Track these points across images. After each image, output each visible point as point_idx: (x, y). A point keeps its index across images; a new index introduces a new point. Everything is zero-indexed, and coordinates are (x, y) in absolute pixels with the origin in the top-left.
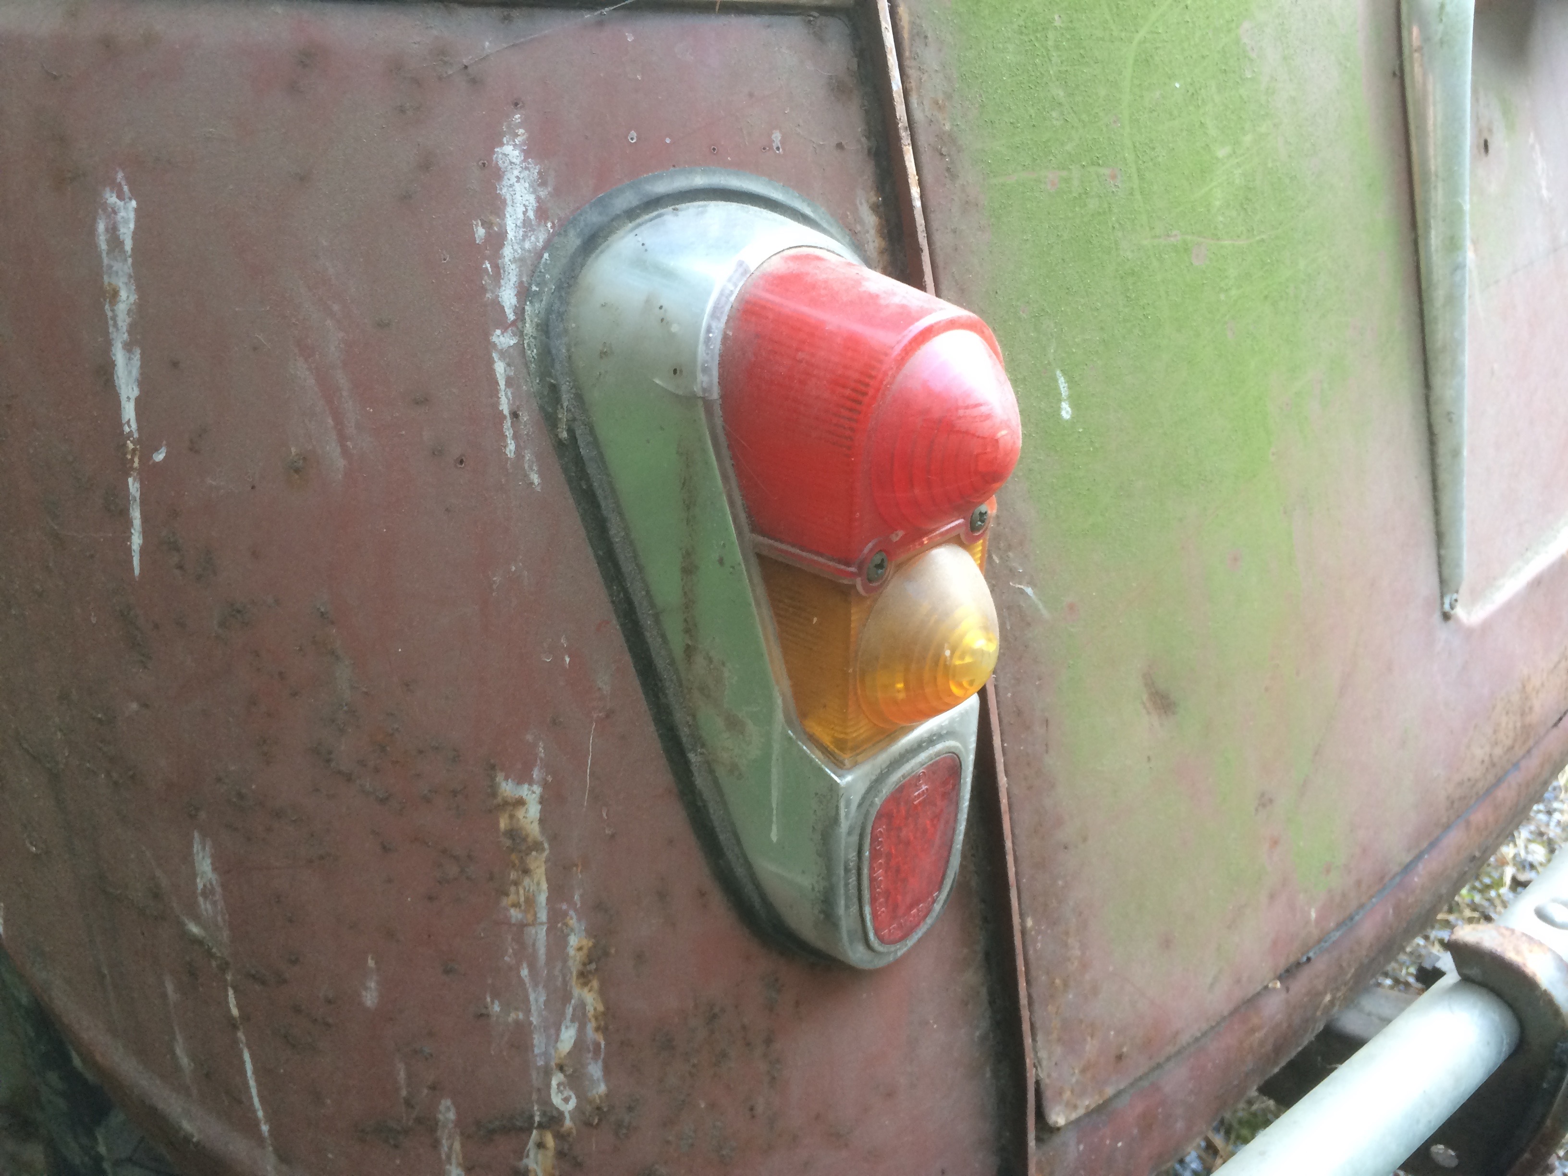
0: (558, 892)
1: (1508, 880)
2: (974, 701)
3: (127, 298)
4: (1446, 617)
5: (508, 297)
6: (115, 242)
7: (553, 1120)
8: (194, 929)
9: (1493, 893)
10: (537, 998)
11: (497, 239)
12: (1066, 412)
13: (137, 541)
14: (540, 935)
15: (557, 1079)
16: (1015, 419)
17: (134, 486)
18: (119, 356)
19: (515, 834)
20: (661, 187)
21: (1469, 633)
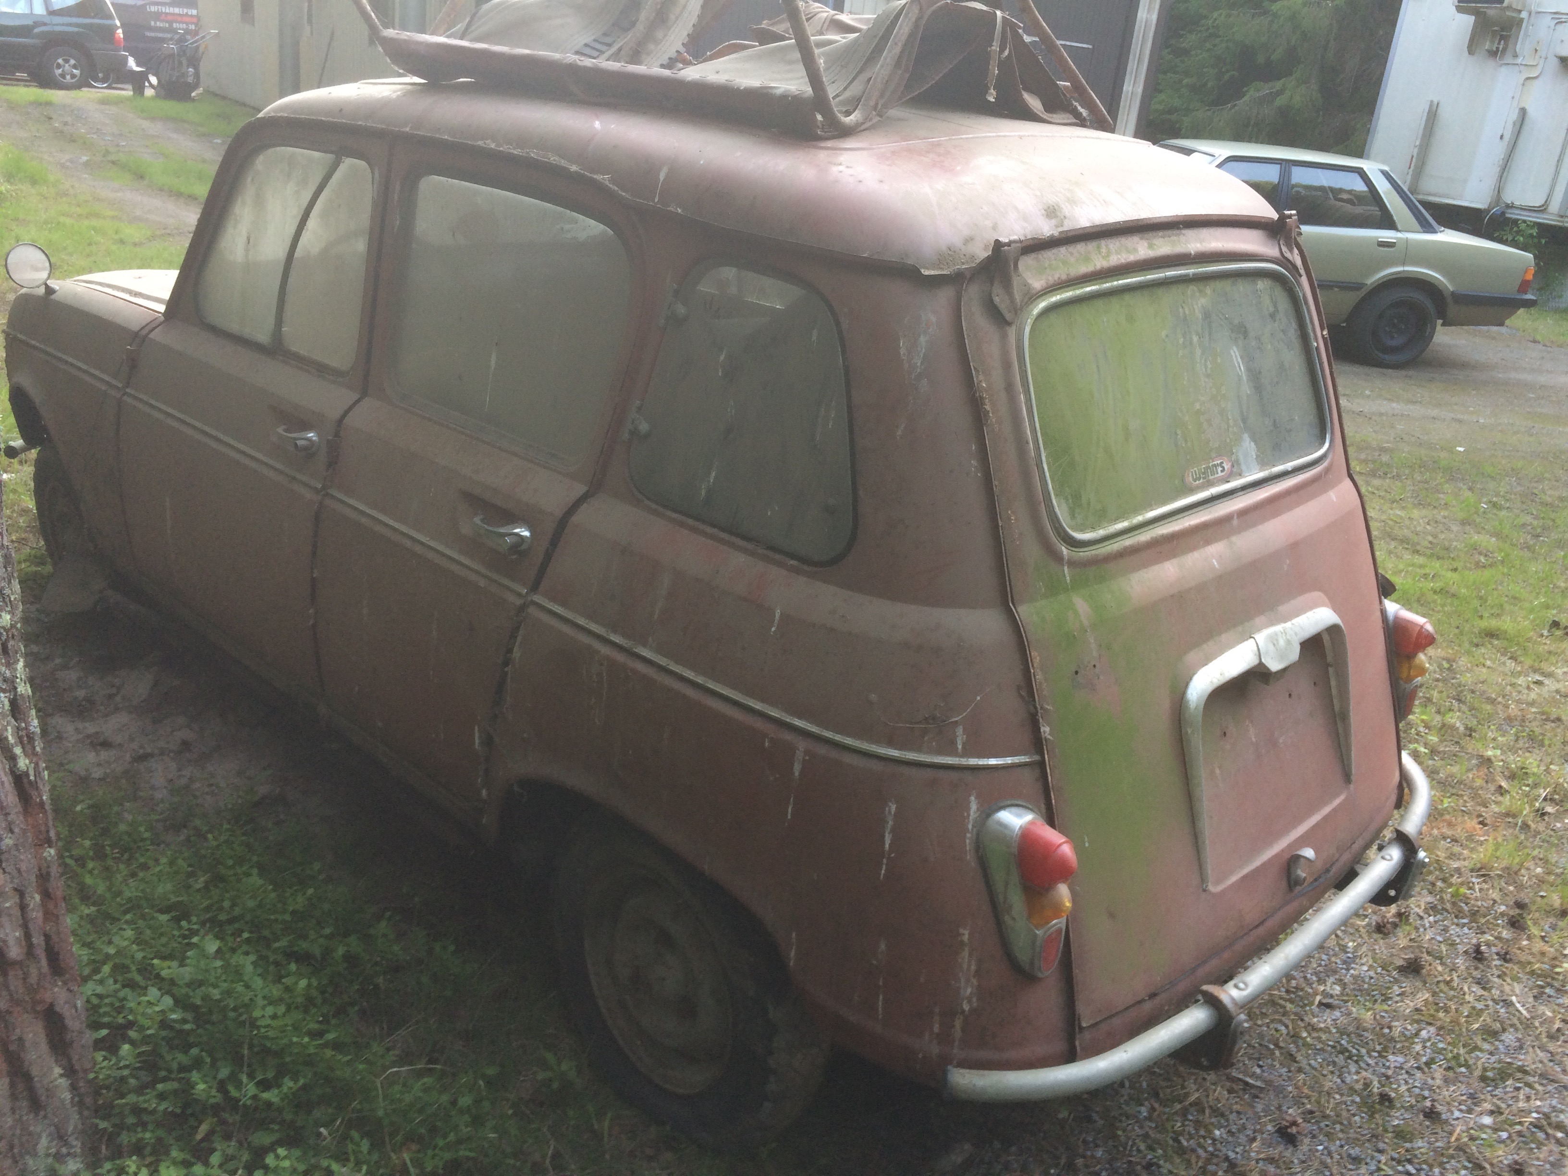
0: (970, 955)
1: (1317, 1002)
2: (1065, 918)
3: (891, 823)
4: (1204, 890)
5: (970, 827)
6: (890, 812)
7: (963, 1012)
8: (875, 962)
9: (1308, 1008)
10: (963, 980)
11: (969, 815)
12: (1087, 845)
13: (883, 872)
14: (965, 966)
15: (965, 1002)
16: (1075, 857)
17: (885, 861)
18: (887, 835)
19: (962, 942)
20: (1002, 804)
21: (1214, 895)
